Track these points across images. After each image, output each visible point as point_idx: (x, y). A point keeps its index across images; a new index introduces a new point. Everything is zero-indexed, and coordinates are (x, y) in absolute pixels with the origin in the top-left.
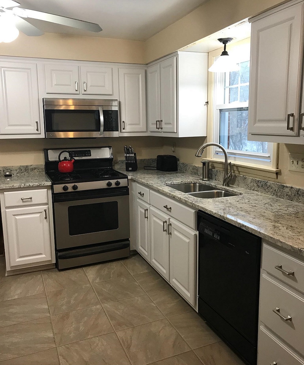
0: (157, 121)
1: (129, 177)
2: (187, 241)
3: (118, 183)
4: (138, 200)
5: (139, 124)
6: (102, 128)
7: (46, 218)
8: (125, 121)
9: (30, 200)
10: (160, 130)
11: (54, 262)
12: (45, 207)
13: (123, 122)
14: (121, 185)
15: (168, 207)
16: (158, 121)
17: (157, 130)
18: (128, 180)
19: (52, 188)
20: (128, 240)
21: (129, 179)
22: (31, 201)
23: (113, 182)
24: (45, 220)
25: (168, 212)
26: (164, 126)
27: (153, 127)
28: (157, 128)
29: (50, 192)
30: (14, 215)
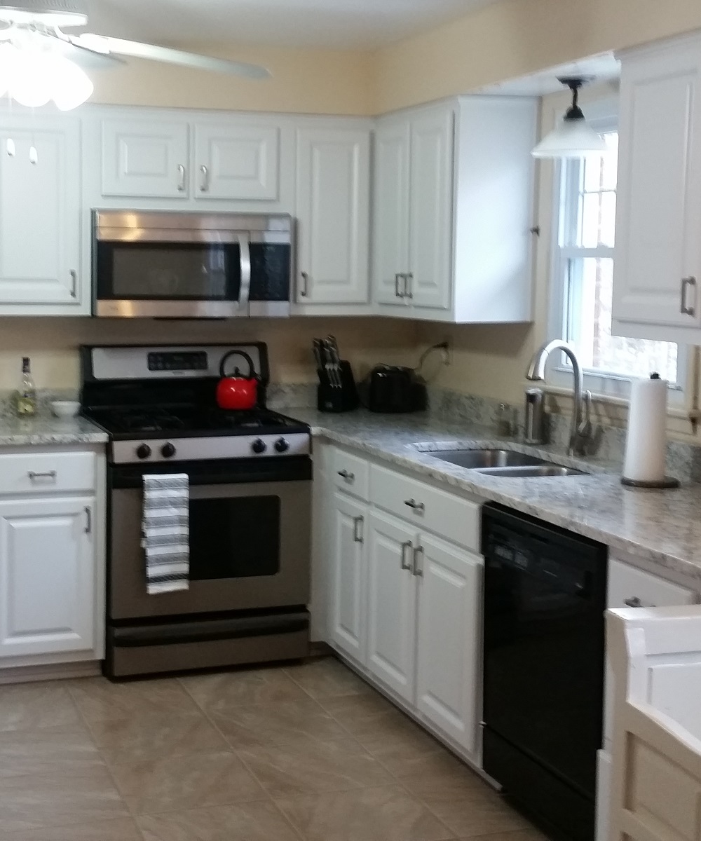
0: (397, 276)
1: (315, 430)
2: (459, 583)
3: (281, 446)
4: (336, 494)
5: (346, 281)
6: (244, 292)
7: (88, 530)
8: (308, 273)
9: (51, 477)
10: (406, 301)
11: (100, 655)
12: (87, 501)
13: (304, 275)
14: (290, 452)
15: (417, 503)
16: (402, 276)
17: (398, 300)
18: (311, 437)
19: (108, 449)
20: (303, 608)
21: (315, 436)
22: (54, 482)
23: (269, 440)
24: (85, 536)
25: (416, 518)
26: (416, 288)
27: (386, 291)
28: (397, 294)
29: (102, 460)
30: (7, 518)
